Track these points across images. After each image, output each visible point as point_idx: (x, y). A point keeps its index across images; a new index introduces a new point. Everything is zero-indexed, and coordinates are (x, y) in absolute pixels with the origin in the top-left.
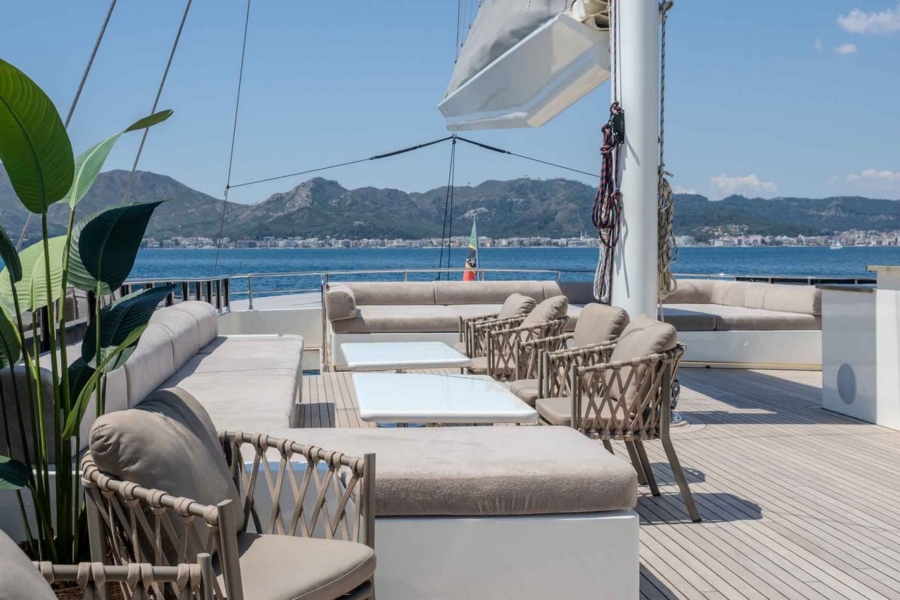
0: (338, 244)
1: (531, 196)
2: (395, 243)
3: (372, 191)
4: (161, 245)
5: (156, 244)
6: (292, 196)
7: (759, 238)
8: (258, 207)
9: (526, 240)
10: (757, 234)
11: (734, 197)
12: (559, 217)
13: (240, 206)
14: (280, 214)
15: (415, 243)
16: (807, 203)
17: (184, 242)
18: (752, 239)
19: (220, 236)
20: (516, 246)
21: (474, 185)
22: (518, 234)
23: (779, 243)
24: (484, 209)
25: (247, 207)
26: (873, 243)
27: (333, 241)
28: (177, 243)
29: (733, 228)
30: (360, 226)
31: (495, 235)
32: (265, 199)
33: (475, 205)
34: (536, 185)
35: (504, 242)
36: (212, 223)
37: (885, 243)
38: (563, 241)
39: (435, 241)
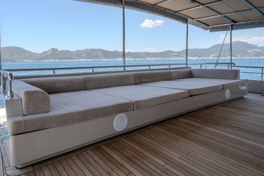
0: (58, 61)
1: (94, 52)
2: (69, 60)
3: (64, 51)
4: (20, 61)
5: (19, 61)
6: (48, 51)
7: (133, 59)
8: (41, 54)
9: (94, 60)
10: (133, 58)
11: (129, 52)
12: (99, 55)
13: (37, 54)
14: (46, 55)
15: (73, 60)
16: (140, 53)
17: (25, 61)
18: (132, 59)
19: (33, 59)
20: (92, 61)
21: (83, 50)
22: (92, 58)
23: (136, 60)
24: (85, 54)
25: (38, 54)
26: (151, 60)
27: (57, 60)
28: (24, 61)
29: (129, 57)
30: (62, 57)
31: (88, 59)
32: (42, 52)
33: (84, 53)
34: (95, 50)
35: (90, 60)
36: (31, 57)
37: (153, 59)
38: (100, 60)
39: (77, 60)
